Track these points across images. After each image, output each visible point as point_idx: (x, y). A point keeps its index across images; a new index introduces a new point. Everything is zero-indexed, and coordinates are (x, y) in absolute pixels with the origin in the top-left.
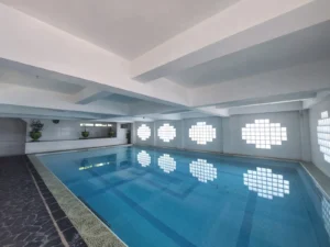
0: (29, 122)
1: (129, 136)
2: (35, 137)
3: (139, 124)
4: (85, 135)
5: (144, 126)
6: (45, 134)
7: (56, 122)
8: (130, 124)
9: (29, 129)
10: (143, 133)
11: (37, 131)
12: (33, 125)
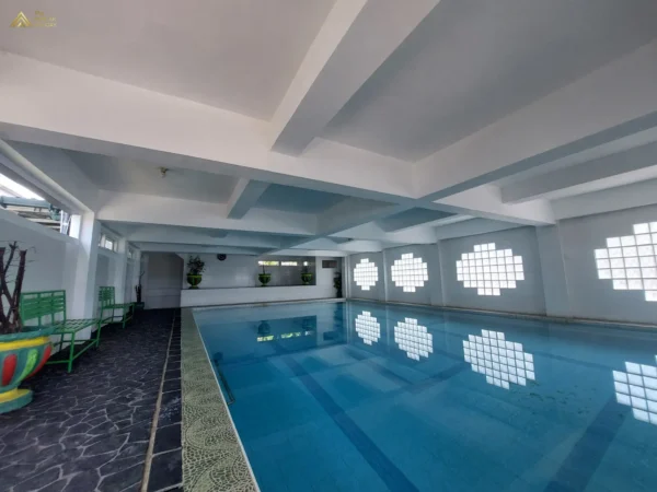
0: (186, 259)
1: (338, 282)
2: (194, 282)
3: (355, 258)
4: (264, 280)
5: (365, 261)
6: (206, 278)
7: (222, 257)
8: (340, 259)
9: (186, 270)
10: (364, 276)
11: (195, 272)
12: (190, 263)
